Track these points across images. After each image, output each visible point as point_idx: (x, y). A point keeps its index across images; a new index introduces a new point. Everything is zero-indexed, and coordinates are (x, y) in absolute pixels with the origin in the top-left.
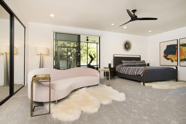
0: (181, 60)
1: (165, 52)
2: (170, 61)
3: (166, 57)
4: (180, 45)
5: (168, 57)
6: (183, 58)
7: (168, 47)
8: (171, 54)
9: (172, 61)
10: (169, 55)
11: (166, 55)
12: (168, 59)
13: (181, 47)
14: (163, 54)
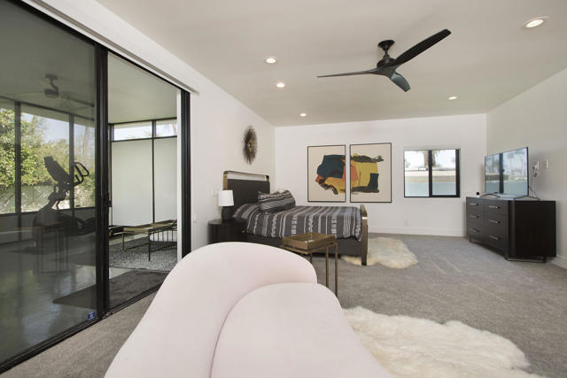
0: (353, 190)
1: (321, 170)
2: (330, 191)
3: (321, 182)
4: (351, 158)
5: (326, 182)
6: (356, 185)
7: (327, 159)
8: (332, 175)
9: (336, 192)
10: (329, 178)
11: (321, 178)
12: (327, 187)
13: (352, 161)
14: (315, 175)
